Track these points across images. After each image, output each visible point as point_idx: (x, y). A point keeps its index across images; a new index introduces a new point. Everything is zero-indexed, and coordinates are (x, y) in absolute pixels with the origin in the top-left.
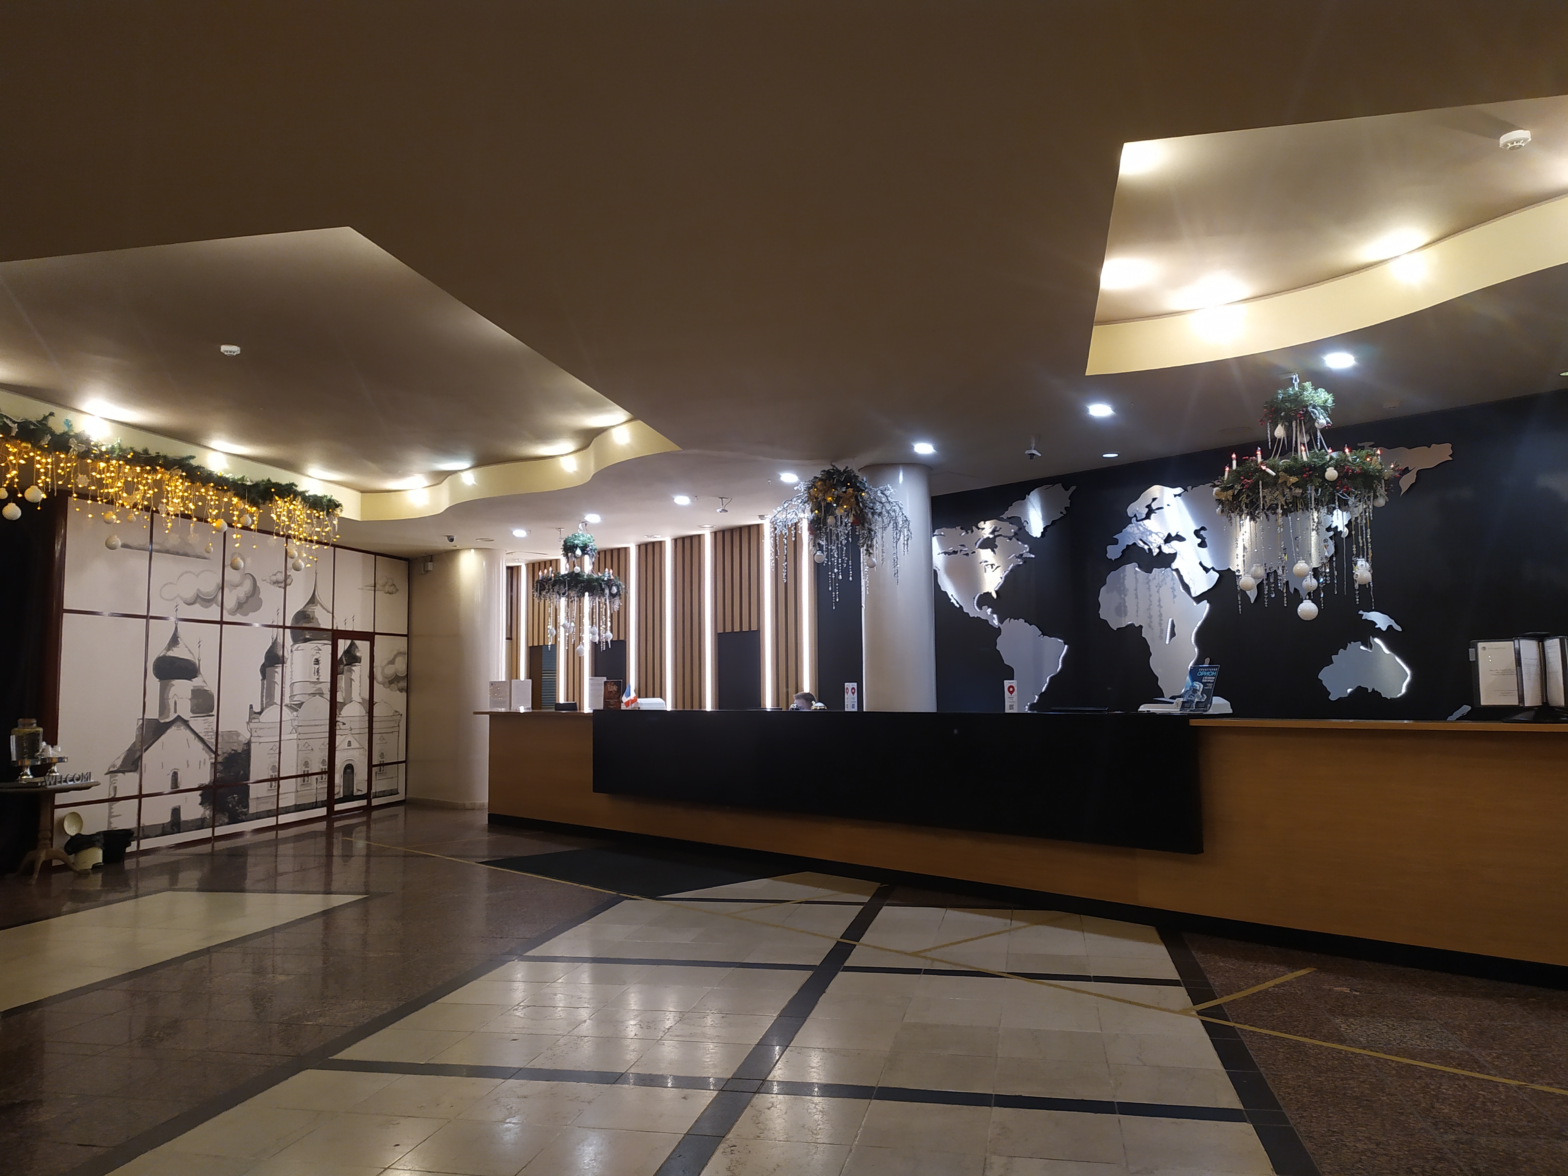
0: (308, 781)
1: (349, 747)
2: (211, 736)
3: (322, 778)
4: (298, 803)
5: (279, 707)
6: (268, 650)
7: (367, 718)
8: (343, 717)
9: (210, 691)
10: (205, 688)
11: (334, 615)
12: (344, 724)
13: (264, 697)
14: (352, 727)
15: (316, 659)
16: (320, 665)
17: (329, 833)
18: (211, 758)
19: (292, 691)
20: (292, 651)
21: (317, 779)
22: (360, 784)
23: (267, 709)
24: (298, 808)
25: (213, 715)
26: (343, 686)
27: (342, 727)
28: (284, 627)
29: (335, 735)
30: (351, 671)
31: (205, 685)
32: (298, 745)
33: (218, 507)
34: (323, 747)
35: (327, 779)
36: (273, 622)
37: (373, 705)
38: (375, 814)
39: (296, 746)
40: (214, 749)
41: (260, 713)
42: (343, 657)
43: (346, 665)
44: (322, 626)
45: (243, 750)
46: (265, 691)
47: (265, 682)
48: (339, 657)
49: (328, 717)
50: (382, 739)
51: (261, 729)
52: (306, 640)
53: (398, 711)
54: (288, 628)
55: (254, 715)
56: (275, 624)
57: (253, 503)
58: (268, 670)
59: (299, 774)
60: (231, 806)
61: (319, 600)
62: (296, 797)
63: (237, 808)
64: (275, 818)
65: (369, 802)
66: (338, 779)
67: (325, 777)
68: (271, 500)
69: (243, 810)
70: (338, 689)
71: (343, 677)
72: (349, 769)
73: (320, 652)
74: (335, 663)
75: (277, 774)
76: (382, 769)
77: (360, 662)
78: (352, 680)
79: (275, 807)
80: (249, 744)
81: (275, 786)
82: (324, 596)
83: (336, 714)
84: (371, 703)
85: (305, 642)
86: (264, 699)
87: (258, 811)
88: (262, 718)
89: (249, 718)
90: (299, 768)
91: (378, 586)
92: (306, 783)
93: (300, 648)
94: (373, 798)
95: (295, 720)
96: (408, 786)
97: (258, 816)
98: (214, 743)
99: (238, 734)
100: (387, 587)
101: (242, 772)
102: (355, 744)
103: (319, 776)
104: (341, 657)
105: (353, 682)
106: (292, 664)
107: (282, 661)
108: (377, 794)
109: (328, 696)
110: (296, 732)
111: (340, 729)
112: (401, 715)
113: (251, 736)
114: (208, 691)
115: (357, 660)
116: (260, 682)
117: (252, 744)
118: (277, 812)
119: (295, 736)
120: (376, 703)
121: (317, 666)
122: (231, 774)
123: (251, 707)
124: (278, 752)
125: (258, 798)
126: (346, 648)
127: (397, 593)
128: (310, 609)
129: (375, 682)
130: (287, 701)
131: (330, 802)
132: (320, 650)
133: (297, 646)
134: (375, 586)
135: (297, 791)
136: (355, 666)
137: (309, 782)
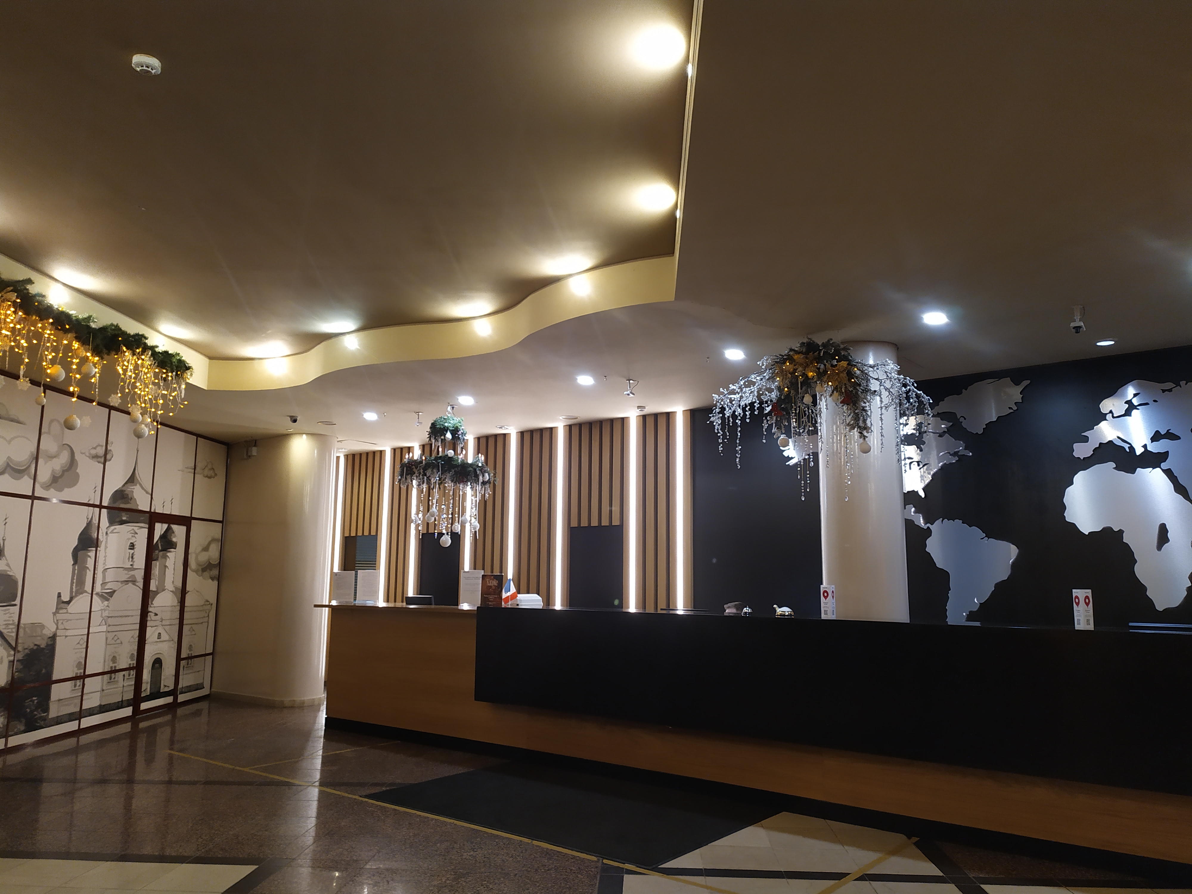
0: (114, 678)
1: (159, 640)
2: (11, 629)
3: (129, 675)
4: (103, 704)
5: (90, 595)
6: (81, 533)
7: (178, 608)
8: (155, 607)
9: (15, 577)
10: (8, 573)
11: (153, 496)
12: (156, 615)
13: (74, 585)
14: (164, 618)
15: (131, 543)
16: (135, 550)
17: (134, 735)
18: (9, 656)
19: (104, 577)
20: (107, 533)
21: (124, 675)
22: (167, 681)
23: (78, 598)
24: (103, 709)
25: (15, 605)
26: (157, 573)
27: (154, 618)
28: (100, 507)
29: (146, 627)
30: (165, 557)
31: (9, 570)
32: (107, 638)
33: (55, 349)
34: (132, 640)
35: (134, 676)
36: (89, 500)
37: (186, 594)
38: (180, 711)
39: (104, 639)
40: (13, 644)
41: (68, 603)
42: (159, 542)
43: (161, 551)
44: (140, 508)
45: (47, 645)
46: (75, 578)
47: (76, 568)
48: (155, 541)
49: (140, 607)
50: (191, 630)
51: (68, 620)
52: (122, 523)
53: (209, 600)
54: (105, 507)
55: (62, 604)
56: (91, 502)
57: (96, 352)
58: (80, 553)
59: (106, 670)
60: (28, 710)
61: (139, 479)
62: (101, 697)
63: (35, 713)
64: (77, 722)
65: (176, 699)
66: (146, 675)
67: (133, 673)
68: (118, 351)
69: (43, 715)
70: (152, 577)
71: (158, 564)
72: (158, 663)
73: (136, 535)
74: (151, 547)
75: (82, 671)
76: (190, 663)
77: (175, 549)
78: (166, 567)
79: (78, 710)
80: (54, 637)
81: (79, 686)
82: (144, 475)
83: (149, 604)
84: (183, 592)
85: (121, 524)
86: (74, 587)
87: (59, 715)
88: (71, 608)
89: (57, 608)
90: (106, 663)
91: (198, 469)
92: (112, 680)
93: (115, 531)
94: (180, 694)
95: (105, 610)
96: (214, 679)
97: (59, 721)
98: (15, 638)
99: (42, 627)
100: (206, 470)
101: (44, 671)
102: (165, 636)
103: (126, 673)
104: (158, 541)
105: (167, 569)
106: (106, 547)
107: (96, 544)
108: (183, 690)
109: (141, 585)
110: (106, 624)
111: (151, 620)
112: (212, 604)
113: (57, 628)
114: (11, 576)
115: (173, 545)
116: (71, 568)
117: (57, 638)
118: (79, 715)
119: (104, 628)
120: (188, 592)
121: (132, 551)
122: (31, 673)
123: (59, 595)
124: (85, 646)
125: (59, 700)
126: (162, 533)
127: (216, 477)
128: (130, 488)
129: (189, 570)
130: (98, 589)
131: (136, 701)
132: (137, 534)
133: (113, 528)
134: (195, 469)
135: (103, 690)
136: (170, 552)
137: (116, 679)
